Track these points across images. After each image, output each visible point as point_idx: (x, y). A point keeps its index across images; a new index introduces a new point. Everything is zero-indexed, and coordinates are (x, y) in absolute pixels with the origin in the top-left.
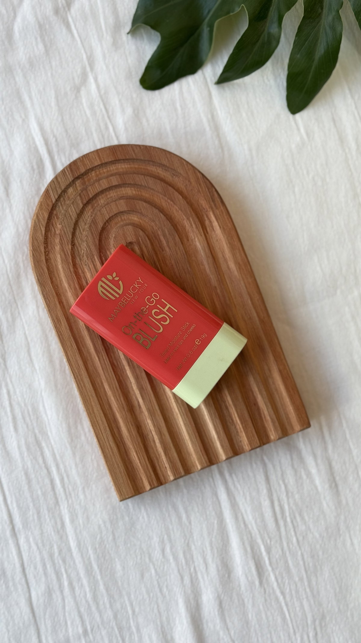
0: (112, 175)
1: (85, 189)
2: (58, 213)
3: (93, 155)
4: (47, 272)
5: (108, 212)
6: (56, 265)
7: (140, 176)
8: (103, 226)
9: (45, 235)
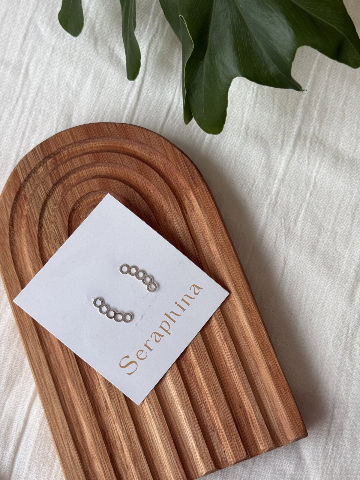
0: (85, 154)
1: (56, 168)
2: (27, 193)
3: (66, 134)
4: (11, 255)
5: (80, 192)
6: (21, 248)
7: (114, 153)
8: (73, 207)
9: (11, 216)
